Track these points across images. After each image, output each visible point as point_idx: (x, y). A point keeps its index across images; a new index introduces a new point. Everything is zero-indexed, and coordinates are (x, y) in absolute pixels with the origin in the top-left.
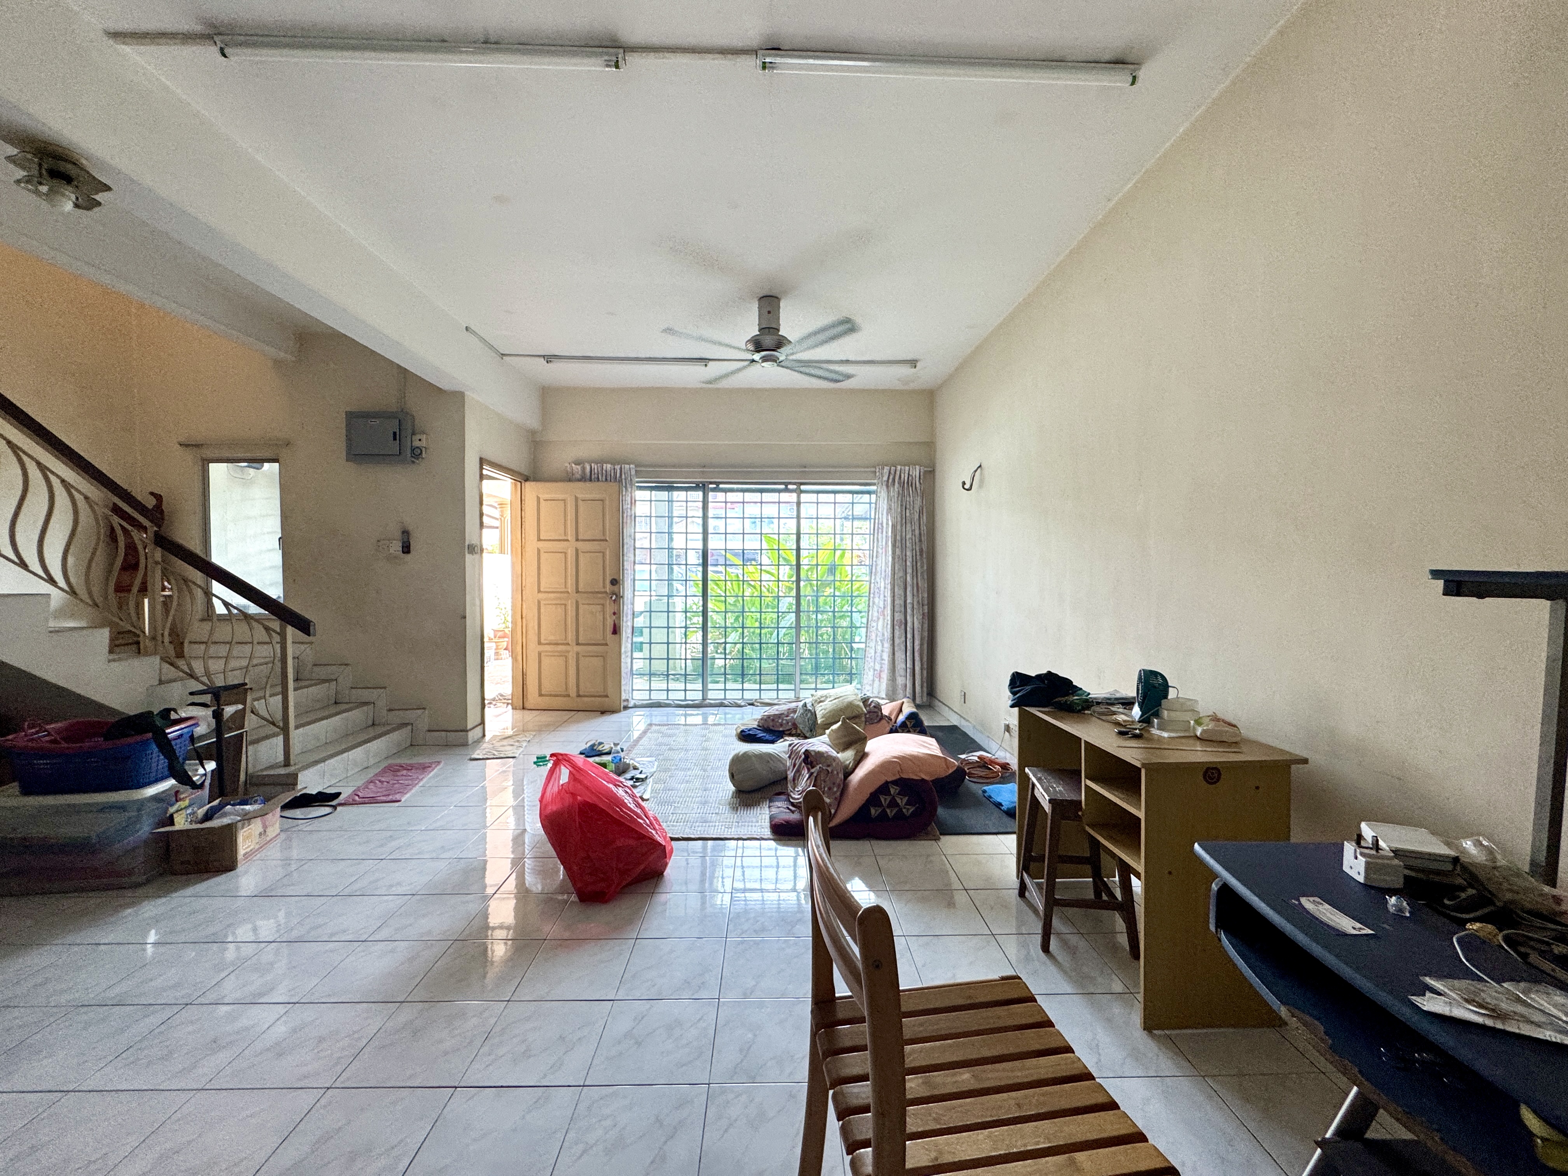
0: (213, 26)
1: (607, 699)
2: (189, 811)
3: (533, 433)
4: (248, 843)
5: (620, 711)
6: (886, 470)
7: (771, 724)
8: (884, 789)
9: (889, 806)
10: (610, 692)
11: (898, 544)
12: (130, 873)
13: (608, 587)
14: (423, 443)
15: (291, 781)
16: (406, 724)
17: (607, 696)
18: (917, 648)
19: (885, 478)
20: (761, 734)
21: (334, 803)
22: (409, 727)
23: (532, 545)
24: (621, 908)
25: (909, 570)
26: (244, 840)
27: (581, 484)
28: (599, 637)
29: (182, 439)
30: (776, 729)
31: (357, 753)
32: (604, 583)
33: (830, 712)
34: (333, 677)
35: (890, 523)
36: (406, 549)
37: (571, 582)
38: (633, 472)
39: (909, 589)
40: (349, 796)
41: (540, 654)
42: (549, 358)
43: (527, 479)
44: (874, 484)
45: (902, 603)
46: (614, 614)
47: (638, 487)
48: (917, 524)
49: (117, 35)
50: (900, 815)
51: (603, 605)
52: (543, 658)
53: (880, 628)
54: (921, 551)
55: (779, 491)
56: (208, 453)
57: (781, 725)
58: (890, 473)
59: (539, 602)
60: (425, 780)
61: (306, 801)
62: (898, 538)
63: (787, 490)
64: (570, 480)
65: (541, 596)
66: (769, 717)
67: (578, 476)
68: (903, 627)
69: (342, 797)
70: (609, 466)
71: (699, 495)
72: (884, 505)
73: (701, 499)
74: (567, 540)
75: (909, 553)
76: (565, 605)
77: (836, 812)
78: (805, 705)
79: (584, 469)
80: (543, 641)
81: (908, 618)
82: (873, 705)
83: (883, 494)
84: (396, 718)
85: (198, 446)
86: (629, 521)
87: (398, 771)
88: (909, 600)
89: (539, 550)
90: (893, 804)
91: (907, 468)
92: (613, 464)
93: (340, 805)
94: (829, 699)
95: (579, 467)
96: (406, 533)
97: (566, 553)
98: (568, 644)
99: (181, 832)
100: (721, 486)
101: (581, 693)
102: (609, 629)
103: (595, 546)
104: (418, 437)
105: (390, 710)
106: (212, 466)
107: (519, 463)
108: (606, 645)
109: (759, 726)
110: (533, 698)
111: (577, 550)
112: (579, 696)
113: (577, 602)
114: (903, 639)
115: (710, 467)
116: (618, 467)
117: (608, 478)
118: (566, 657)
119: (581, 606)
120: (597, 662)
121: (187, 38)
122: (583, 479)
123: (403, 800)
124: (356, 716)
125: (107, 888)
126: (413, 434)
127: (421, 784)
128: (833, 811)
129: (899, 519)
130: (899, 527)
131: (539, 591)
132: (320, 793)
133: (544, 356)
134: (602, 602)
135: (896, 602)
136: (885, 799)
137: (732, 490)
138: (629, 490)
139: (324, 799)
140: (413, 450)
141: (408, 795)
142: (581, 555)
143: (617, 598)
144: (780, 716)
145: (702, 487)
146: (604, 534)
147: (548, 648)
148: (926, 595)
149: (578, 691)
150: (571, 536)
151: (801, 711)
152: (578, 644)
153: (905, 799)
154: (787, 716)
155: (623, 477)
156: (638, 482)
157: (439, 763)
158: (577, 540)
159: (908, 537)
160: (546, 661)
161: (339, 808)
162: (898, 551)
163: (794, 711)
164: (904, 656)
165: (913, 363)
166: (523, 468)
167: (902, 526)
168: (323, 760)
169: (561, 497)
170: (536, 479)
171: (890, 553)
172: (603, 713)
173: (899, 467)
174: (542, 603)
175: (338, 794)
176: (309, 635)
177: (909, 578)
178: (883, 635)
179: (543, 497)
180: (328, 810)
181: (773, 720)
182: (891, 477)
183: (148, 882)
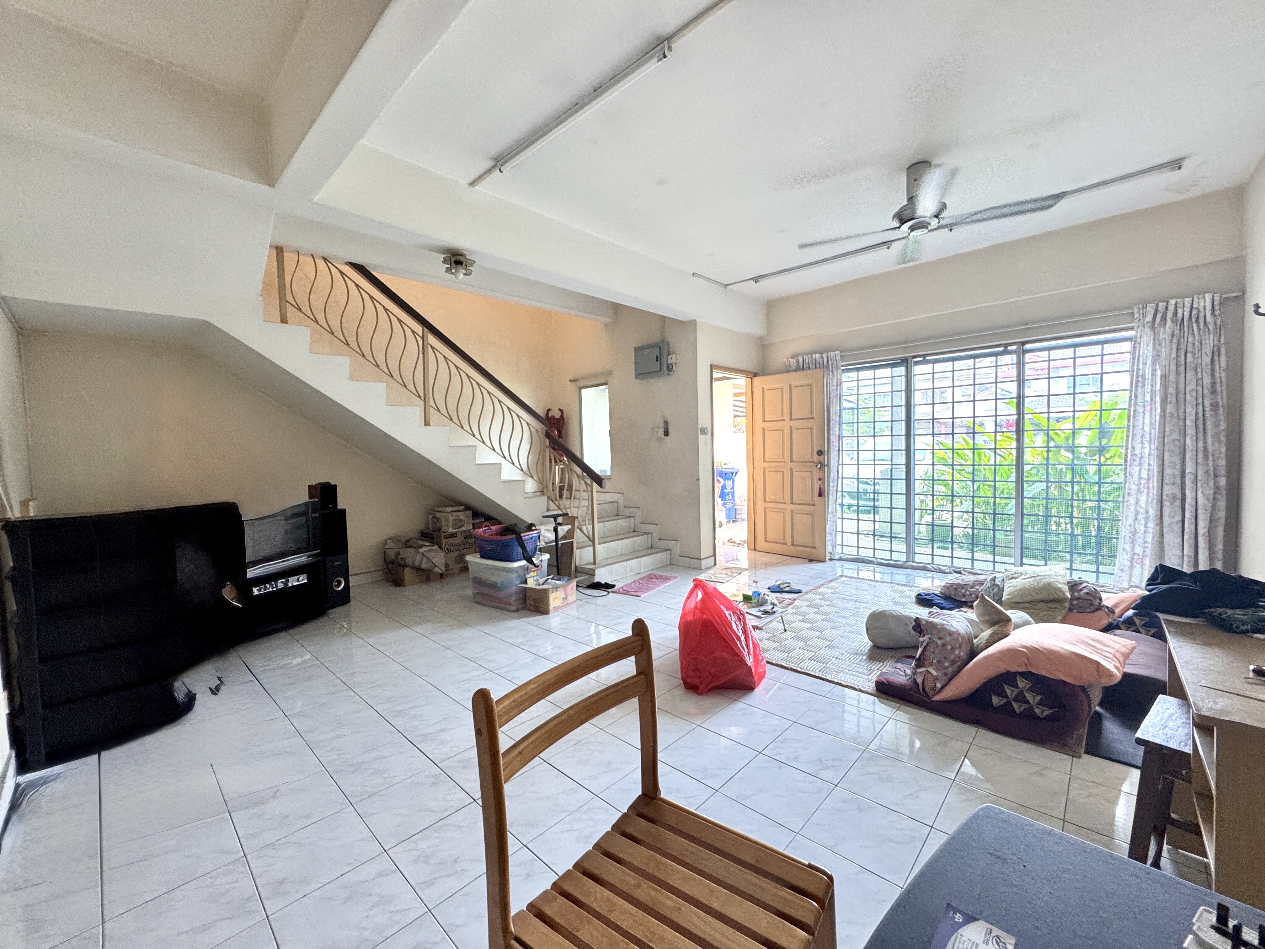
0: (495, 159)
1: (814, 550)
2: (535, 578)
3: (761, 339)
4: (556, 601)
5: (825, 561)
6: (1150, 308)
7: (953, 593)
8: (1009, 678)
9: (1016, 699)
10: (818, 544)
11: (1172, 398)
12: (510, 604)
13: (816, 458)
14: (673, 361)
15: (592, 573)
16: (667, 550)
17: (815, 548)
18: (1202, 530)
19: (1149, 318)
20: (938, 600)
21: (609, 590)
22: (669, 552)
23: (759, 425)
24: (707, 701)
25: (1191, 431)
26: (554, 600)
27: (794, 374)
28: (808, 499)
29: (571, 378)
30: (959, 599)
31: (633, 563)
32: (812, 455)
33: (1021, 590)
34: (632, 515)
35: (1159, 373)
36: (666, 433)
37: (787, 454)
38: (839, 358)
39: (1189, 455)
40: (619, 589)
41: (765, 509)
42: (756, 279)
43: (756, 375)
44: (1132, 328)
45: (1178, 473)
46: (820, 479)
47: (843, 370)
48: (1208, 369)
49: (472, 184)
50: (1029, 714)
51: (811, 472)
52: (767, 512)
53: (1143, 503)
54: (1215, 406)
55: (996, 355)
56: (581, 383)
57: (964, 596)
58: (1156, 310)
59: (764, 469)
60: (662, 587)
61: (598, 586)
62: (1171, 390)
63: (1006, 352)
64: (788, 371)
65: (766, 465)
66: (952, 585)
67: (794, 367)
68: (1178, 503)
69: (616, 588)
70: (817, 355)
71: (901, 370)
72: (1147, 350)
73: (904, 373)
74: (784, 420)
75: (1190, 410)
76: (783, 472)
77: (943, 688)
78: (994, 579)
79: (798, 360)
80: (767, 500)
81: (1188, 492)
82: (1085, 590)
83: (1147, 338)
84: (662, 544)
85: (576, 380)
86: (835, 401)
87: (652, 578)
88: (1189, 468)
89: (764, 429)
90: (1020, 698)
91: (1188, 300)
92: (821, 353)
93: (612, 592)
94: (1023, 577)
95: (794, 360)
96: (666, 423)
97: (783, 431)
98: (785, 503)
99: (531, 589)
100: (928, 358)
101: (795, 543)
102: (817, 492)
103: (804, 424)
104: (670, 356)
105: (660, 539)
106: (583, 391)
107: (749, 362)
108: (814, 505)
109: (941, 593)
110: (761, 544)
111: (791, 428)
112: (793, 545)
113: (791, 470)
114: (1178, 518)
115: (912, 341)
116: (825, 355)
117: (818, 365)
118: (784, 513)
119: (795, 473)
120: (807, 519)
121: (489, 171)
122: (797, 369)
123: (642, 596)
124: (639, 540)
125: (502, 609)
126: (669, 354)
127: (658, 589)
128: (939, 685)
129: (1173, 367)
130: (1172, 378)
131: (764, 461)
132: (606, 583)
133: (753, 279)
134: (809, 469)
135: (1166, 472)
136: (1013, 691)
137: (938, 361)
138: (835, 373)
139: (607, 587)
140: (668, 367)
141: (646, 594)
142: (794, 431)
143: (823, 466)
144: (963, 586)
145: (904, 362)
146: (811, 413)
147: (772, 505)
148: (1223, 462)
149: (793, 541)
150: (786, 417)
151: (989, 585)
152: (792, 503)
153: (1038, 698)
154: (972, 587)
155: (830, 363)
156: (843, 366)
157: (676, 577)
158: (791, 419)
159: (1188, 389)
160: (770, 515)
161: (611, 594)
162: (1170, 408)
163: (981, 584)
164: (1179, 540)
165: (1177, 164)
166: (752, 368)
167: (1177, 373)
168: (611, 564)
169: (779, 386)
170: (764, 374)
171: (1159, 411)
172: (811, 561)
173: (1173, 302)
174: (767, 470)
175: (613, 586)
176: (602, 487)
177: (1188, 441)
178: (1147, 512)
179: (766, 387)
180: (606, 593)
181: (956, 589)
182: (1159, 316)
183: (518, 610)
